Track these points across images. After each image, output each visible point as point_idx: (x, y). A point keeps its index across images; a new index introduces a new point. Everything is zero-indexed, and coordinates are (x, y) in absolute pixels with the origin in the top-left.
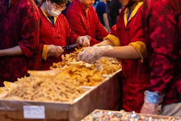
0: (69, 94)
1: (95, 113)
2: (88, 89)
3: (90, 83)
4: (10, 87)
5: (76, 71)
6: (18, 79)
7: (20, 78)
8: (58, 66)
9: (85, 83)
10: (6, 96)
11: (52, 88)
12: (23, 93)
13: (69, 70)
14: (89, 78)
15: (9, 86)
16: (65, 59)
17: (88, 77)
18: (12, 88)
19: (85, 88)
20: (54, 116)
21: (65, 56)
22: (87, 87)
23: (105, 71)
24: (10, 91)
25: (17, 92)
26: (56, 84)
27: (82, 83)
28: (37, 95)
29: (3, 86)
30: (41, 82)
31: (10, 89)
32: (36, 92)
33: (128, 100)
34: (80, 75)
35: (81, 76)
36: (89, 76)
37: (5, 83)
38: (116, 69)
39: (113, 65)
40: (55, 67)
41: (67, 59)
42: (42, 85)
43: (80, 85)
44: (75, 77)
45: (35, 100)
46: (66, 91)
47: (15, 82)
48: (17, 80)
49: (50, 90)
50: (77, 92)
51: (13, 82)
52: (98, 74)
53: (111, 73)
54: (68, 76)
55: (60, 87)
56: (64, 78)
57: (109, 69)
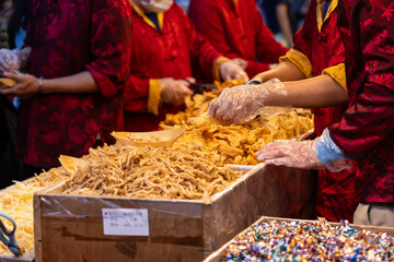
0: (203, 181)
1: (260, 224)
2: (245, 171)
3: (249, 158)
4: (72, 168)
5: (217, 132)
6: (91, 149)
7: (95, 148)
8: (177, 121)
9: (238, 158)
10: (64, 188)
11: (164, 169)
12: (100, 181)
13: (203, 129)
14: (247, 146)
15: (71, 165)
16: (192, 106)
17: (243, 144)
18: (77, 170)
19: (239, 170)
20: (169, 229)
21: (192, 100)
22: (241, 167)
23: (282, 131)
24: (72, 177)
25: (87, 178)
26: (173, 159)
27: (230, 158)
28: (131, 185)
29: (58, 165)
30: (141, 157)
31: (73, 173)
32: (129, 178)
33: (325, 195)
34: (226, 140)
35: (229, 143)
36: (247, 142)
37: (62, 159)
38: (306, 126)
39: (300, 117)
40: (172, 124)
41: (196, 106)
42: (142, 162)
43: (225, 162)
44: (216, 145)
45: (128, 196)
46: (197, 175)
47: (84, 157)
48: (87, 153)
49: (160, 173)
50: (221, 178)
51: (79, 156)
52: (265, 139)
53: (295, 135)
54: (200, 143)
55: (182, 168)
56: (190, 146)
57: (292, 127)
